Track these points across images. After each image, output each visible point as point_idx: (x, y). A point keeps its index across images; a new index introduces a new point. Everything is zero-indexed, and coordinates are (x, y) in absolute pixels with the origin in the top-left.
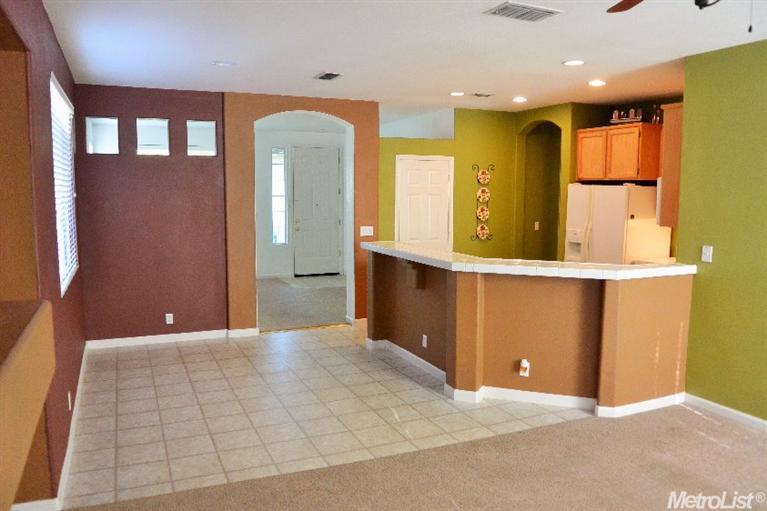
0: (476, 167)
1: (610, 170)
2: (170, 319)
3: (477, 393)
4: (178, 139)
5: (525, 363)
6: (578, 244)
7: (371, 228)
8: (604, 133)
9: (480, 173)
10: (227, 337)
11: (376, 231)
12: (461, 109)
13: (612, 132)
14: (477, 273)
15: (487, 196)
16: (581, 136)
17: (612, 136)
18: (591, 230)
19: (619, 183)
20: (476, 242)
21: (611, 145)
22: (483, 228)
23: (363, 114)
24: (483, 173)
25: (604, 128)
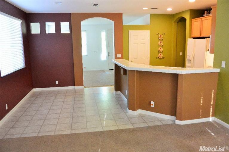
0: (158, 34)
1: (202, 33)
2: (57, 83)
3: (136, 112)
4: (58, 28)
5: (152, 103)
6: (190, 60)
7: (120, 55)
8: (200, 20)
9: (160, 36)
10: (74, 88)
11: (122, 56)
12: (152, 14)
13: (203, 19)
14: (134, 71)
15: (162, 43)
16: (193, 21)
17: (203, 20)
18: (194, 55)
19: (204, 38)
20: (158, 59)
21: (203, 24)
22: (161, 55)
23: (117, 17)
24: (161, 36)
25: (200, 18)
